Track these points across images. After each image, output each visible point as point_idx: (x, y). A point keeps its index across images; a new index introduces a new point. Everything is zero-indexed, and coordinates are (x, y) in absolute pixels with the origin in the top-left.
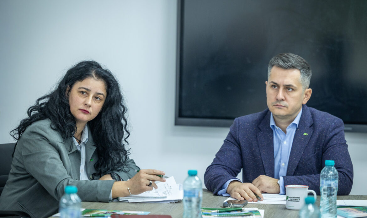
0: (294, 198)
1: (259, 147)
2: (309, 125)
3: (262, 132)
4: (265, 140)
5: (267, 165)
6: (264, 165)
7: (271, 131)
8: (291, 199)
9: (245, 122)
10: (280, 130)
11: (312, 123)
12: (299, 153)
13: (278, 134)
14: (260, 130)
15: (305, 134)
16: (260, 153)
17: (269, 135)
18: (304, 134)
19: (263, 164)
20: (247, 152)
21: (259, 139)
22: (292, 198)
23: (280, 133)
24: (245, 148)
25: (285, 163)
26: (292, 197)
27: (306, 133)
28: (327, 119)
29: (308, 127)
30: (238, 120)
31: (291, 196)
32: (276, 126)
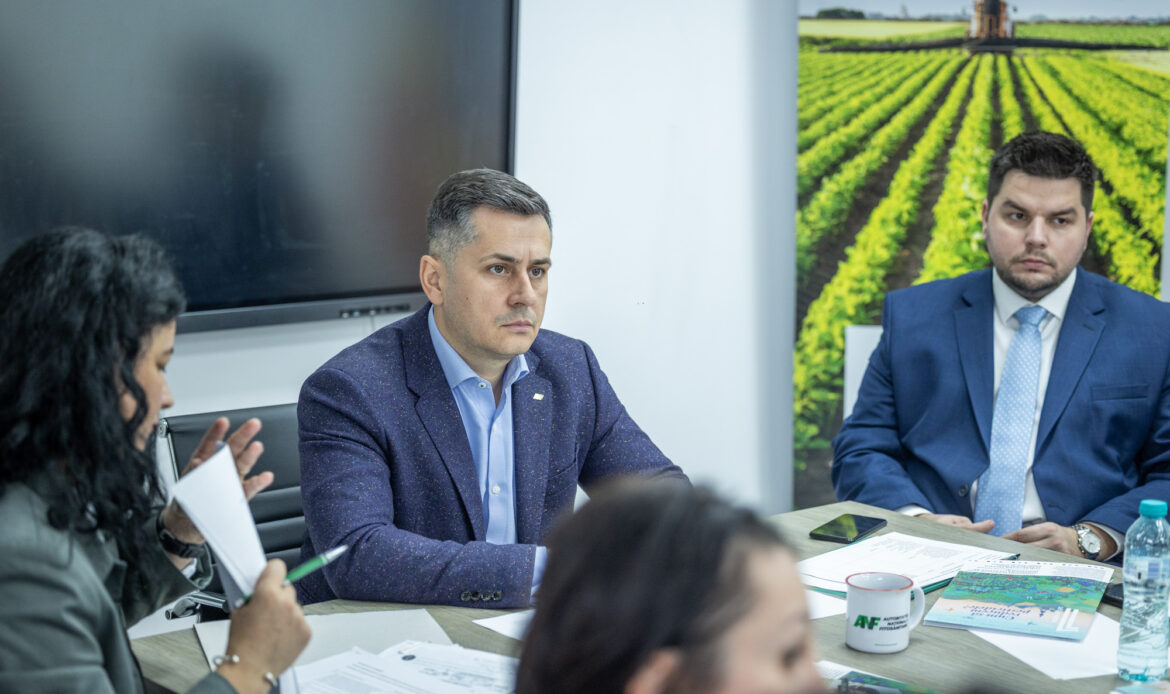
8: (889, 624)
14: (417, 395)
18: (535, 397)
25: (502, 485)
27: (536, 392)
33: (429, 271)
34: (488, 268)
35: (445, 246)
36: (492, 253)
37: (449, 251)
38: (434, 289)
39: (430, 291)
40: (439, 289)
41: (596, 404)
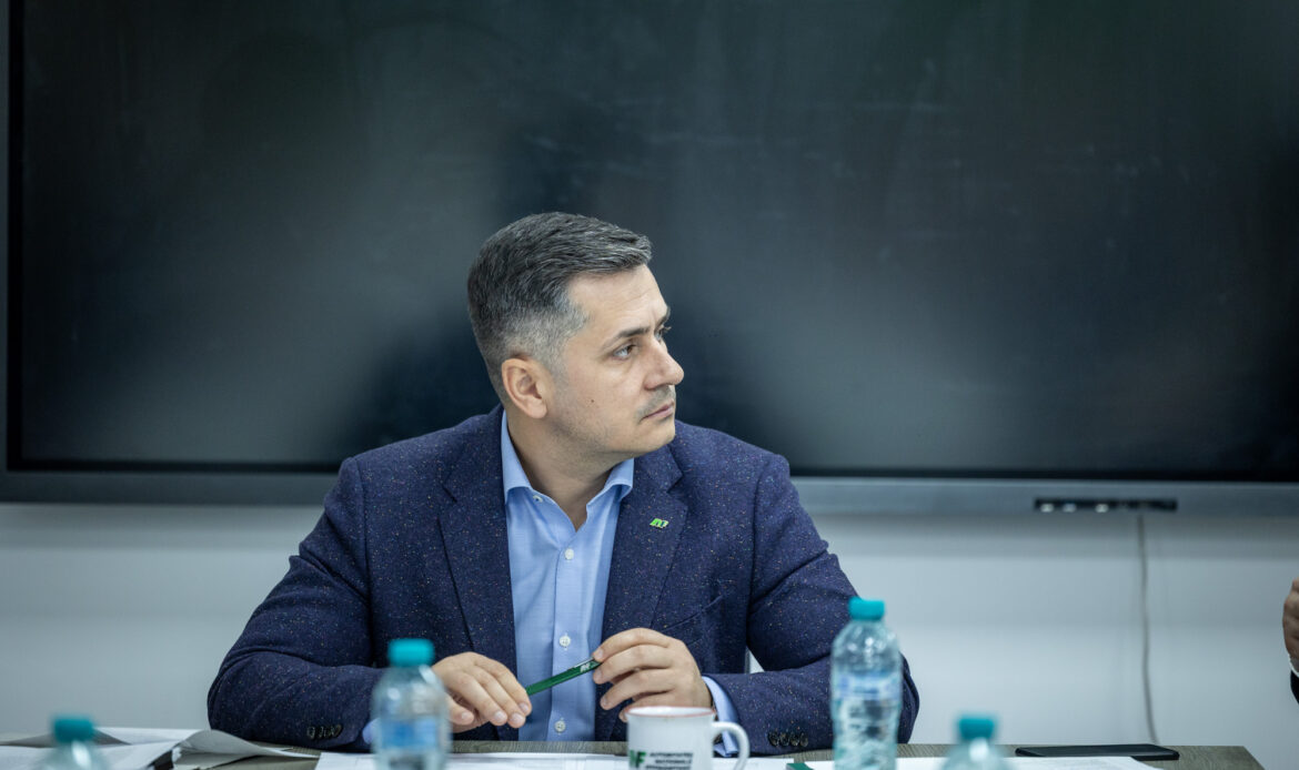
0: (669, 755)
1: (449, 569)
2: (667, 484)
3: (460, 506)
4: (474, 539)
5: (484, 641)
6: (473, 639)
7: (497, 505)
8: (657, 762)
9: (386, 473)
10: (550, 504)
11: (678, 474)
12: (643, 597)
13: (539, 523)
14: (454, 500)
15: (657, 522)
16: (456, 593)
17: (491, 520)
18: (653, 524)
19: (469, 638)
20: (404, 593)
21: (448, 536)
22: (660, 758)
23: (546, 516)
24: (394, 576)
25: (574, 635)
26: (660, 754)
27: (661, 518)
28: (738, 459)
29: (662, 491)
30: (359, 464)
31: (656, 750)
32: (534, 488)
33: (517, 377)
34: (613, 354)
35: (538, 341)
36: (617, 333)
37: (549, 345)
38: (531, 398)
39: (525, 402)
40: (539, 397)
41: (754, 541)
